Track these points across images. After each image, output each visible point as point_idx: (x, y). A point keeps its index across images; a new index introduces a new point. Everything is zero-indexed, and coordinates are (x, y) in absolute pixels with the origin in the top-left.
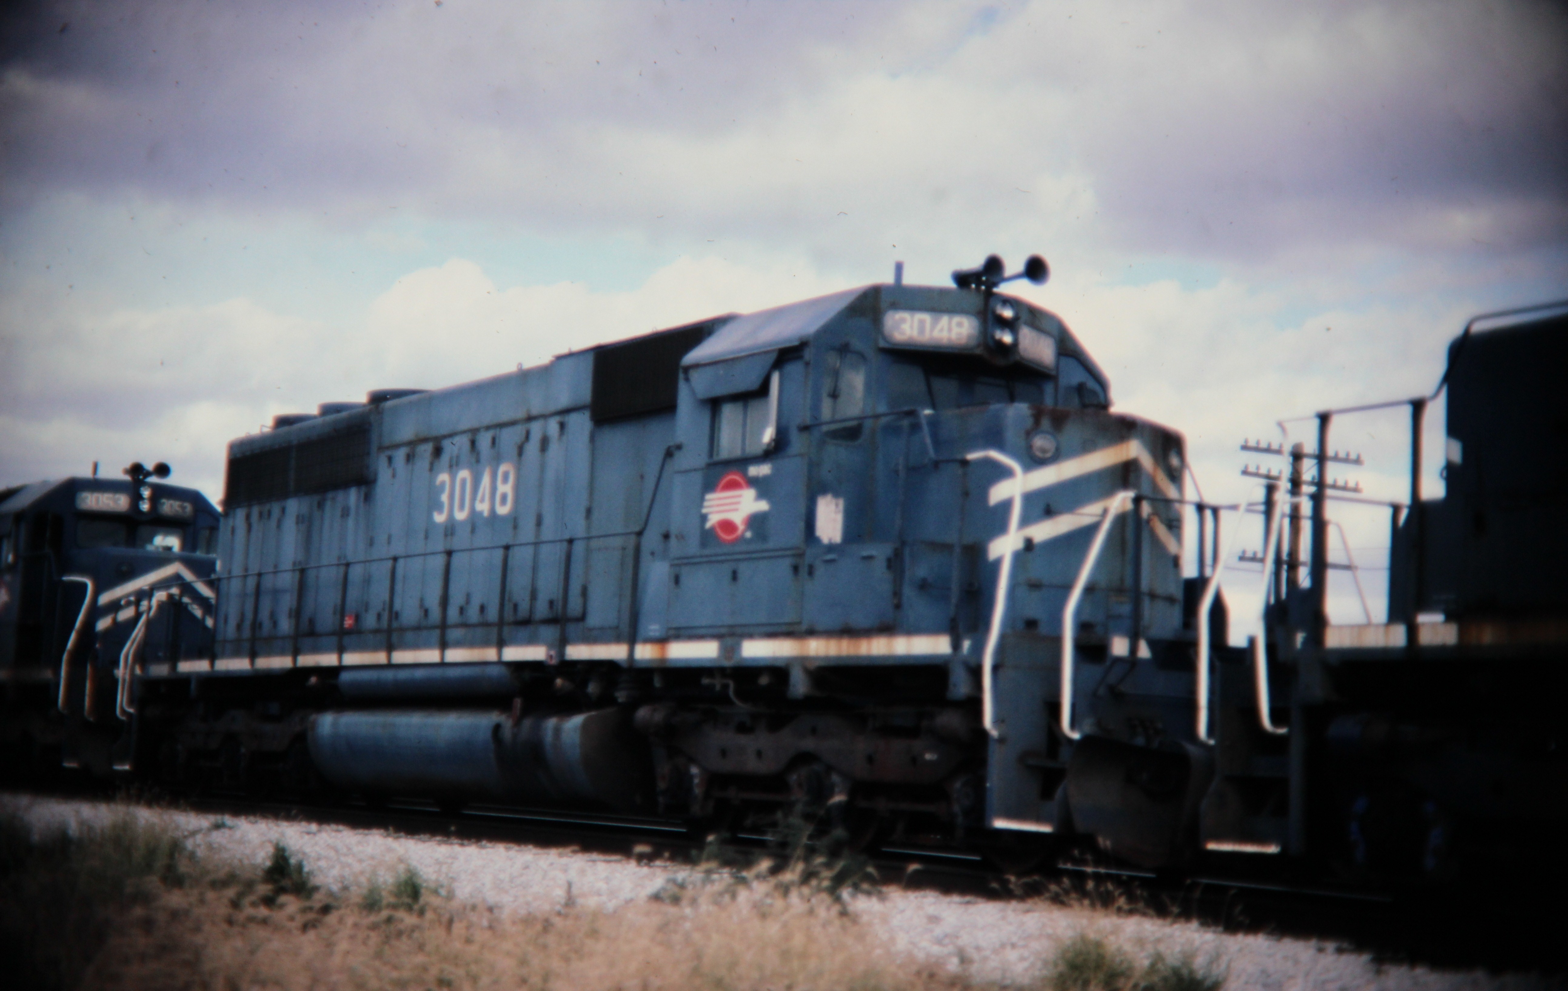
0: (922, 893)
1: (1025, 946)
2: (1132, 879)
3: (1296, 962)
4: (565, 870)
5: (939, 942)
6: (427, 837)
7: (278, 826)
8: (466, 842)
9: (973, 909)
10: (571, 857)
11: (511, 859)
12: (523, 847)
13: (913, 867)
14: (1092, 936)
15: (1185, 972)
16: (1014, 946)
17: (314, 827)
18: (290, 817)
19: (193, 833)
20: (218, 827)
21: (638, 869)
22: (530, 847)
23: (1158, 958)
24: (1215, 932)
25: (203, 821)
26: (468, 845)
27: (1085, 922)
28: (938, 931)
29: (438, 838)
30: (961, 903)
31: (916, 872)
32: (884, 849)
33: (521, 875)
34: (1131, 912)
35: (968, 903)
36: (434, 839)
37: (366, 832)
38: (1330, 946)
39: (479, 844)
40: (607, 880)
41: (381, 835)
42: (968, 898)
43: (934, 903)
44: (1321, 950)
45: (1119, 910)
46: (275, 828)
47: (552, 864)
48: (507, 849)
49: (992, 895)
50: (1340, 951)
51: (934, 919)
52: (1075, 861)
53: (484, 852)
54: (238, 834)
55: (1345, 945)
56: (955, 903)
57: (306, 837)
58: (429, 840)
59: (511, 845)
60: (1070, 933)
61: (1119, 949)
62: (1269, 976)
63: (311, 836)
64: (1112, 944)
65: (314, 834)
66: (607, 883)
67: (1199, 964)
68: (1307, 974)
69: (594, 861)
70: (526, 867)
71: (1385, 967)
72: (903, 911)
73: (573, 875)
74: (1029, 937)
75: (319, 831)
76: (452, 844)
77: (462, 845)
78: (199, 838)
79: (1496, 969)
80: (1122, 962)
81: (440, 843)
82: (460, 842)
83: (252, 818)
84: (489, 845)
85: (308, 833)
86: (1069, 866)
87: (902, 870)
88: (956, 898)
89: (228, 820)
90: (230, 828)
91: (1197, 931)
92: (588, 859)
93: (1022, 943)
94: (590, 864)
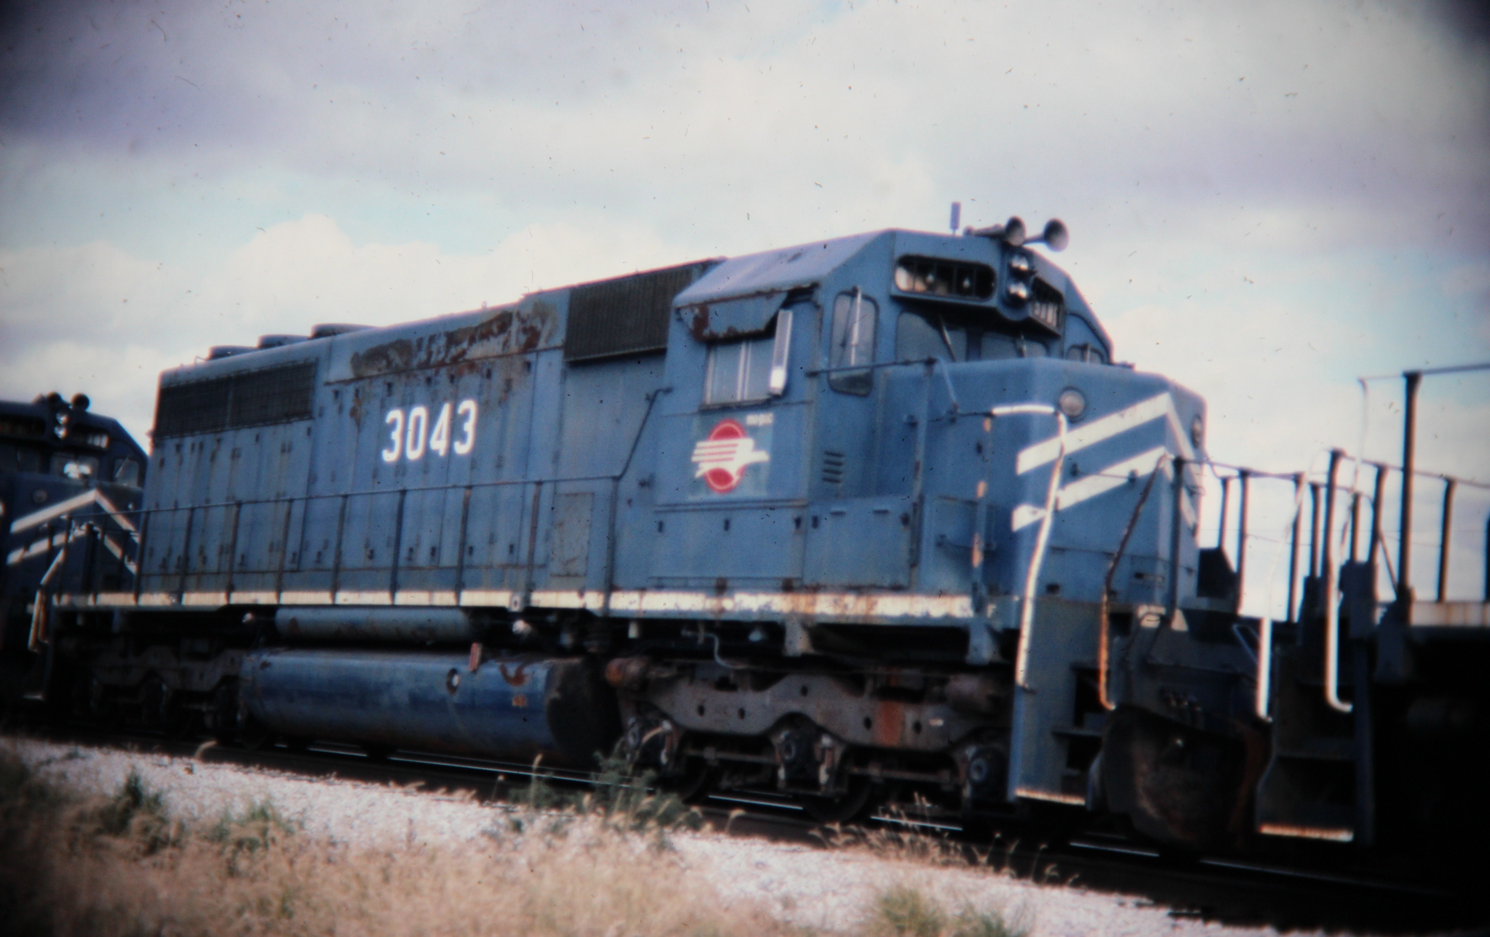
0: (751, 840)
1: (845, 894)
2: (943, 830)
3: (1099, 915)
4: (410, 809)
5: (765, 887)
6: (278, 772)
7: (130, 758)
8: (314, 778)
9: (799, 857)
10: (416, 796)
11: (357, 796)
12: (369, 785)
13: (736, 813)
14: (906, 885)
15: (994, 921)
16: (835, 893)
17: (166, 759)
18: (146, 748)
19: (49, 762)
20: (71, 757)
21: (480, 809)
22: (377, 785)
23: (971, 907)
24: (1024, 885)
25: (58, 751)
26: (317, 782)
27: (901, 873)
28: (764, 877)
29: (288, 774)
30: (787, 851)
31: (739, 818)
32: (711, 796)
33: (367, 812)
34: (946, 864)
35: (794, 851)
36: (283, 774)
37: (217, 766)
38: (1130, 900)
39: (328, 780)
40: (450, 819)
41: (232, 769)
42: (795, 846)
43: (762, 851)
44: (1122, 904)
45: (933, 863)
46: (127, 759)
47: (397, 802)
48: (355, 787)
49: (818, 844)
50: (1140, 906)
51: (760, 865)
52: (892, 815)
53: (331, 788)
54: (90, 764)
55: (1144, 900)
56: (782, 851)
57: (158, 769)
58: (279, 776)
59: (358, 783)
60: (887, 883)
61: (933, 900)
62: (1072, 927)
63: (163, 768)
64: (925, 893)
65: (166, 766)
66: (450, 822)
67: (1008, 914)
68: (1108, 927)
69: (438, 800)
70: (373, 805)
71: (1183, 922)
72: (731, 857)
73: (417, 814)
74: (849, 885)
75: (171, 764)
76: (301, 780)
77: (311, 781)
78: (54, 768)
79: (1283, 927)
80: (934, 912)
81: (289, 779)
82: (308, 778)
83: (105, 749)
84: (337, 782)
85: (160, 766)
86: (887, 818)
87: (726, 816)
88: (783, 846)
89: (82, 750)
90: (83, 758)
91: (1008, 884)
92: (433, 798)
93: (844, 890)
94: (434, 803)
